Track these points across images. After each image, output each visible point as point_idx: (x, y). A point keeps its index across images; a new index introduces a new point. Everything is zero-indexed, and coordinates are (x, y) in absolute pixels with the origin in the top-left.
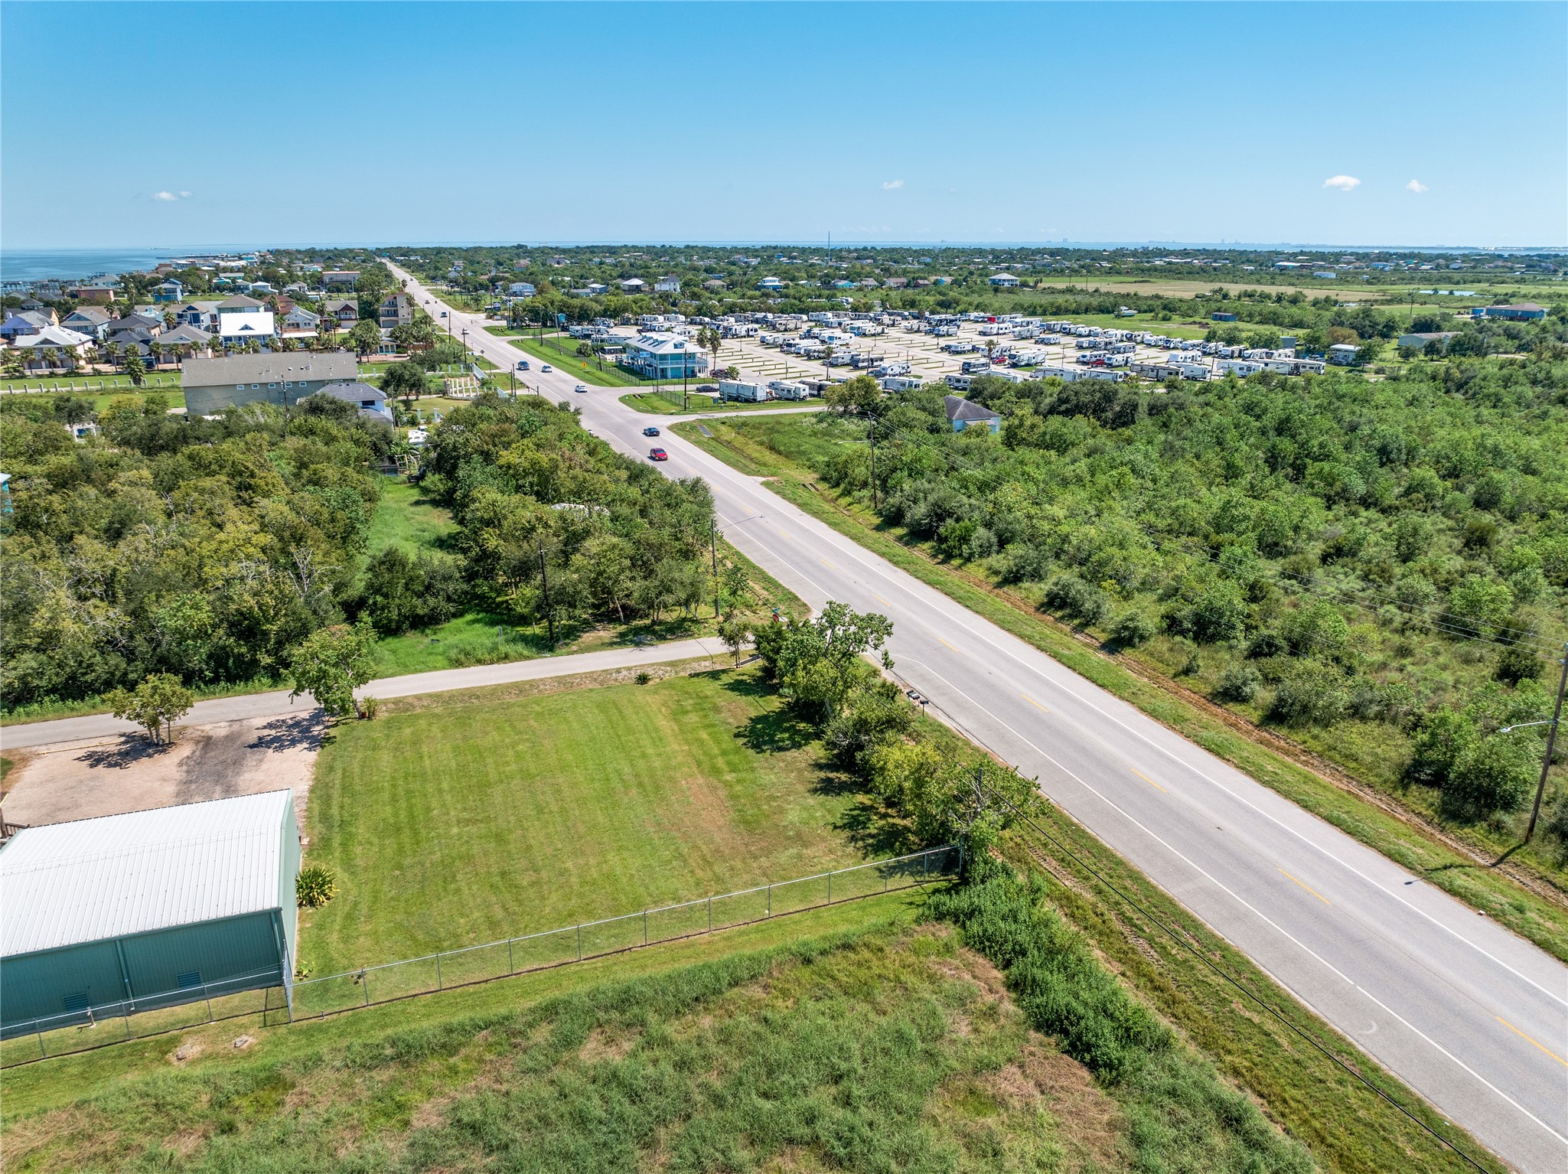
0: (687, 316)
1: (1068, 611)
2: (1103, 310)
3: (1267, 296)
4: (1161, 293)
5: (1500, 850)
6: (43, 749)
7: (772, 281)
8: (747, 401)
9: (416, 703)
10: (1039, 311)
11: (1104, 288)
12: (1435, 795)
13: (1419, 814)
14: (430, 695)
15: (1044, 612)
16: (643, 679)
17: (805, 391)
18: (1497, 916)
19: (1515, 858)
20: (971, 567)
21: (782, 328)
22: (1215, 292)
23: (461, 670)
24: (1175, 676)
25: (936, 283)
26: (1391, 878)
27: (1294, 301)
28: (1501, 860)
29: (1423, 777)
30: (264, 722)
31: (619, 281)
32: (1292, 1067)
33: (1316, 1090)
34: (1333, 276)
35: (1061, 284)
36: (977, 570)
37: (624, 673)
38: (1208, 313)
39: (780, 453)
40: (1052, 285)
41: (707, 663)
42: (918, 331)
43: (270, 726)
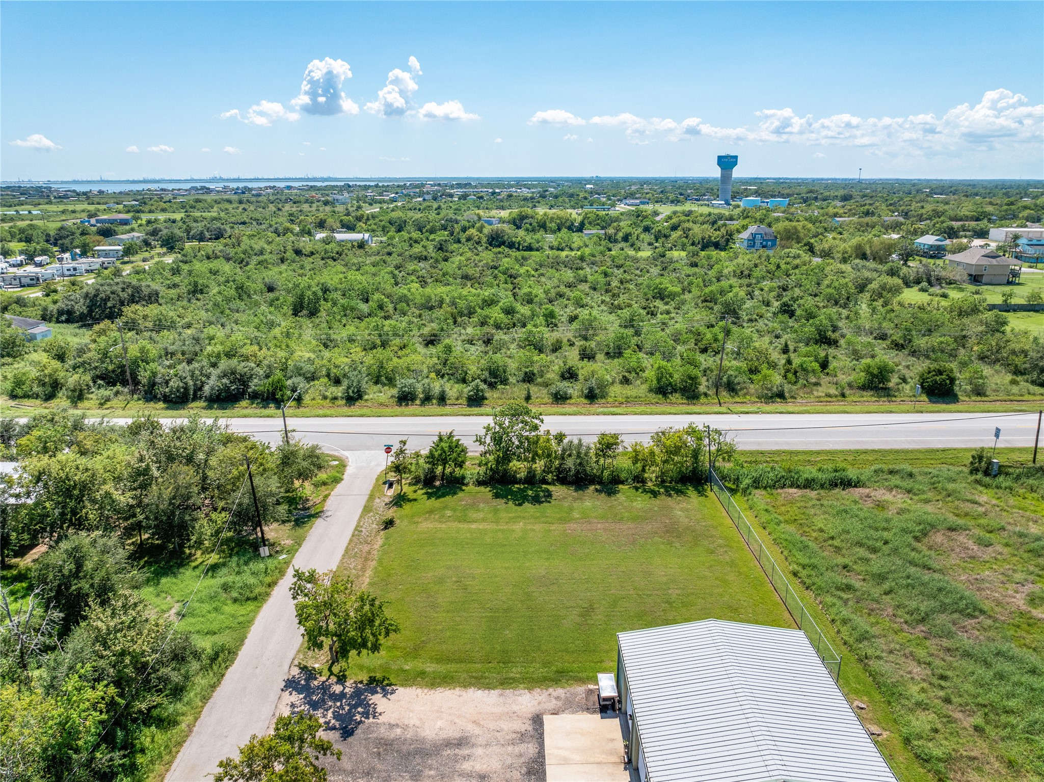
12: (678, 395)
16: (390, 523)
19: (721, 401)
29: (669, 391)
37: (363, 529)
41: (378, 500)
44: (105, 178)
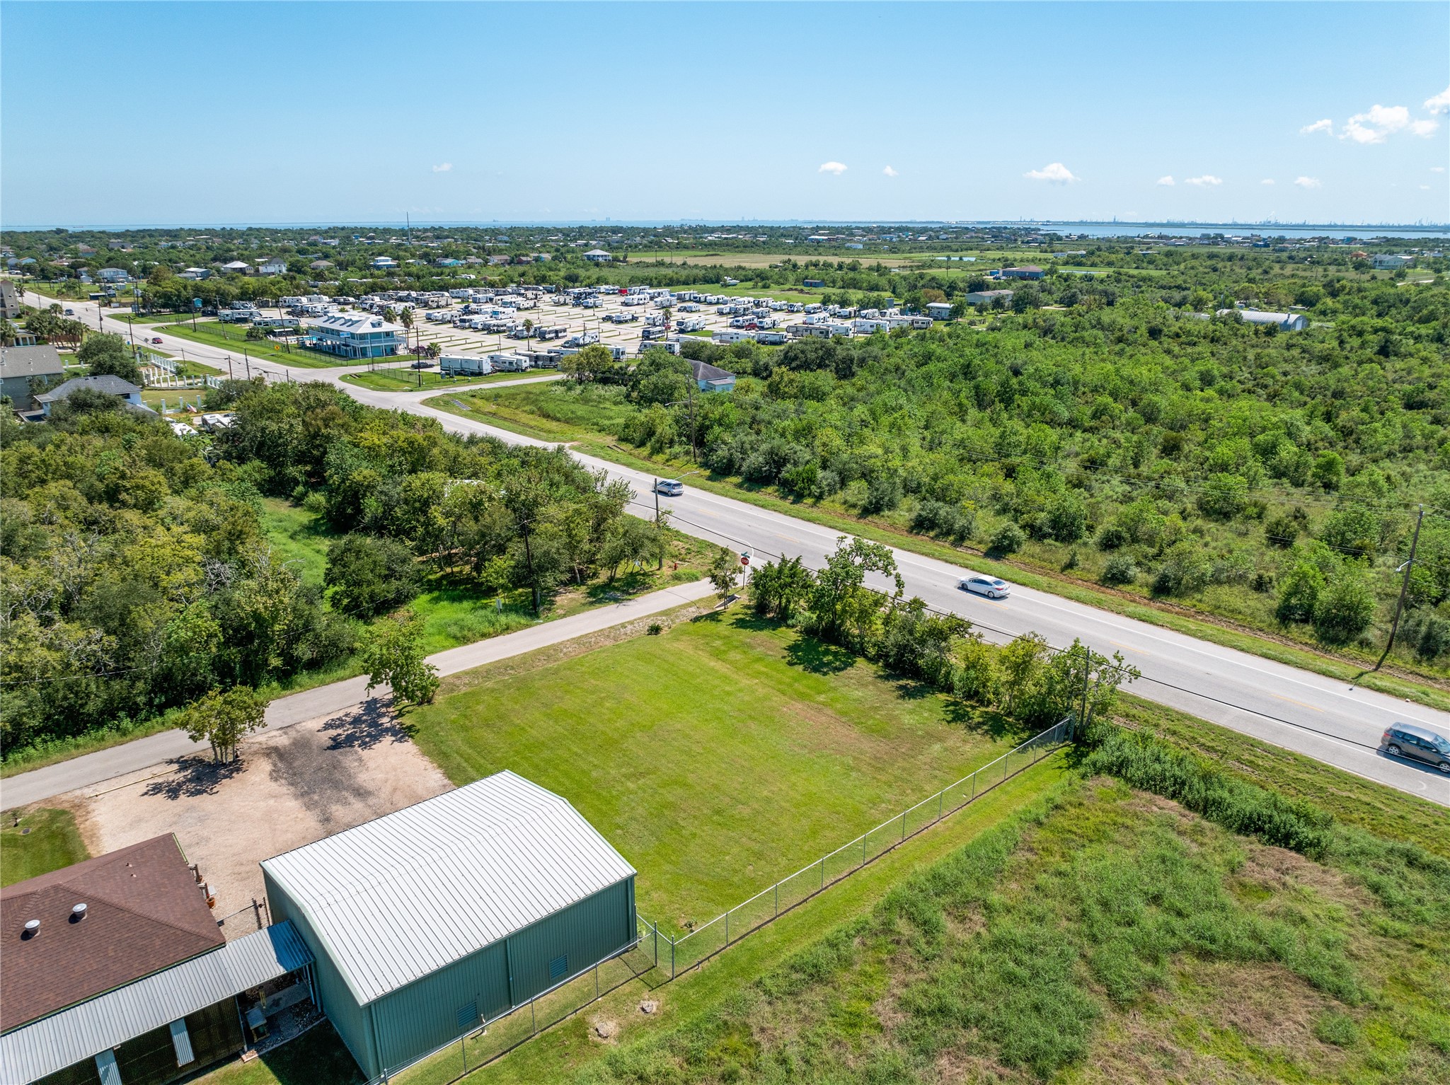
0: (330, 297)
1: (937, 531)
2: (707, 281)
3: (827, 265)
4: (743, 265)
5: (1376, 659)
6: (88, 792)
7: (385, 261)
8: (473, 374)
9: (458, 682)
10: (655, 282)
11: (691, 262)
12: (1309, 628)
13: (1306, 644)
14: (466, 673)
15: (918, 534)
16: (655, 630)
17: (526, 363)
18: (1417, 701)
19: (1387, 662)
20: (826, 503)
21: (434, 305)
22: (785, 262)
23: (471, 646)
24: (1063, 570)
25: (537, 259)
26: (1341, 688)
27: (853, 268)
28: (1379, 665)
29: (1297, 617)
30: (320, 723)
31: (217, 264)
32: (1400, 821)
33: (1425, 832)
34: (861, 246)
35: (650, 258)
36: (832, 504)
37: (630, 627)
38: (797, 281)
39: (558, 420)
40: (643, 259)
41: (693, 609)
42: (565, 304)
43: (328, 726)
44: (1119, 219)
